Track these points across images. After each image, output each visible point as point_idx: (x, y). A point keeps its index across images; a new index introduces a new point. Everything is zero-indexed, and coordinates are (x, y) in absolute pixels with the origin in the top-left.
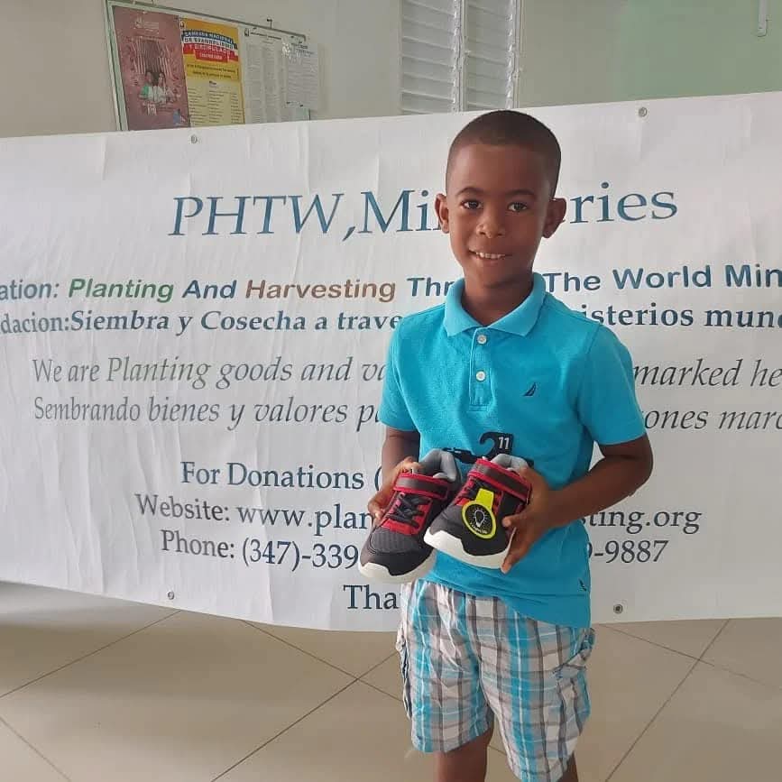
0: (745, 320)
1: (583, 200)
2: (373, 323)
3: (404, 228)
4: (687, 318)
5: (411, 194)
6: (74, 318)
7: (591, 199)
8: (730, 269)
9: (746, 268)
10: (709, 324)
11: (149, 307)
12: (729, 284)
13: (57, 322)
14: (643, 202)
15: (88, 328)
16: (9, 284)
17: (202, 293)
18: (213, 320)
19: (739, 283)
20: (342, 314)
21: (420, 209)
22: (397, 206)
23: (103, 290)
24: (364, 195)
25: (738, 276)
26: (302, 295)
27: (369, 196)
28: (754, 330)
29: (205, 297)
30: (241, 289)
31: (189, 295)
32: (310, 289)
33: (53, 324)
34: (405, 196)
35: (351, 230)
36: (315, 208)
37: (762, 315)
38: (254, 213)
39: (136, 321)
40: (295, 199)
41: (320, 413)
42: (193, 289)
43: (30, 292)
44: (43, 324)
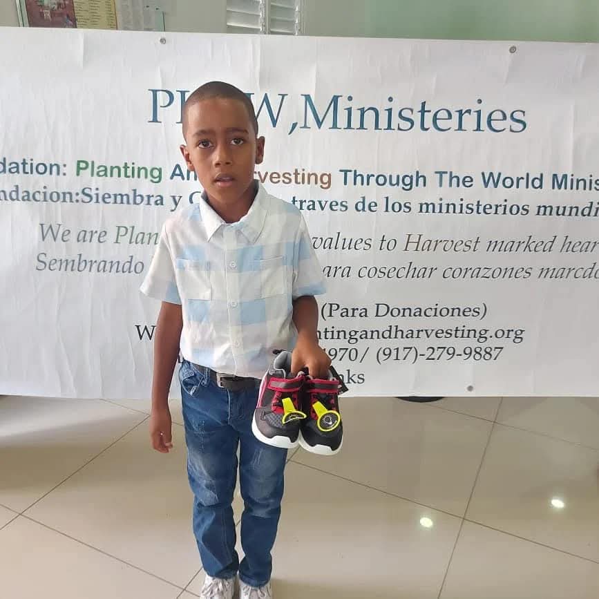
0: (561, 212)
1: (463, 112)
2: (317, 205)
3: (335, 126)
4: (525, 210)
5: (339, 99)
6: (84, 194)
7: (469, 111)
8: (555, 176)
9: (565, 176)
10: (538, 214)
11: (145, 187)
12: (553, 188)
13: (67, 196)
14: (505, 117)
15: (97, 202)
16: (20, 162)
17: (185, 176)
19: (560, 187)
20: (294, 198)
21: (347, 111)
22: (328, 110)
23: (105, 171)
24: (304, 98)
25: (560, 182)
26: (262, 181)
27: (308, 98)
28: (566, 217)
29: (188, 179)
31: (175, 177)
32: (268, 177)
33: (65, 196)
34: (335, 100)
35: (294, 125)
36: (265, 104)
37: (571, 208)
39: (135, 198)
42: (177, 172)
43: (41, 169)
44: (55, 195)
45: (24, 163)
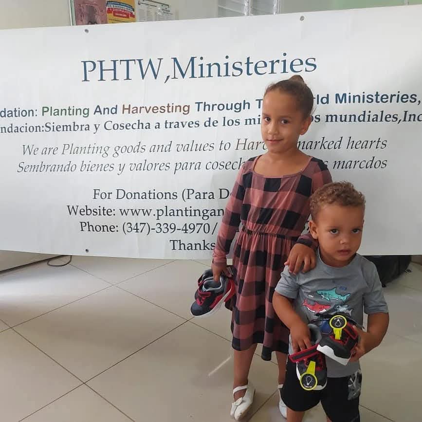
0: (343, 119)
1: (274, 62)
2: (180, 125)
3: (193, 76)
4: (317, 118)
5: (195, 59)
6: (46, 126)
7: (278, 61)
8: (337, 95)
9: (345, 95)
10: (327, 121)
11: (80, 120)
12: (337, 102)
13: (38, 128)
14: (302, 63)
15: (53, 131)
16: (13, 110)
17: (103, 113)
18: (109, 126)
19: (341, 102)
20: (166, 121)
21: (200, 66)
22: (188, 66)
23: (58, 112)
24: (173, 59)
25: (341, 99)
26: (148, 112)
27: (175, 59)
28: (347, 123)
29: (104, 114)
30: (120, 109)
31: (96, 113)
32: (151, 109)
33: (37, 129)
34: (192, 59)
35: (168, 77)
36: (150, 65)
37: (351, 116)
38: (121, 68)
39: (75, 127)
40: (140, 61)
41: (158, 166)
42: (98, 110)
43: (24, 113)
44: (31, 128)
45: (15, 111)
